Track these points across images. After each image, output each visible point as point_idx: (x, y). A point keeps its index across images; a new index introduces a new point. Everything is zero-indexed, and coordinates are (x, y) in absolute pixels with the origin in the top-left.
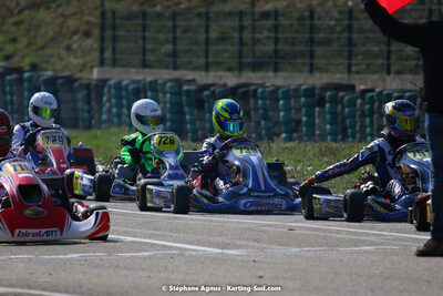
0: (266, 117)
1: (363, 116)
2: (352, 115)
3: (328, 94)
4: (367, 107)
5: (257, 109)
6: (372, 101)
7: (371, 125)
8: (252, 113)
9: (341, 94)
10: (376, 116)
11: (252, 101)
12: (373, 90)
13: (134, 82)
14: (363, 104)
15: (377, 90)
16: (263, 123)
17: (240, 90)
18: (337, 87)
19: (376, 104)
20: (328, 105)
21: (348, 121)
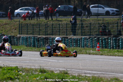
0: (51, 43)
1: (70, 43)
2: (68, 43)
3: (63, 39)
4: (71, 41)
5: (49, 42)
6: (72, 40)
7: (72, 45)
8: (49, 43)
9: (66, 39)
10: (72, 43)
11: (48, 40)
12: (72, 38)
13: (26, 37)
14: (70, 41)
15: (73, 38)
16: (51, 44)
17: (46, 38)
18: (65, 38)
19: (73, 41)
20: (63, 41)
21: (67, 44)
